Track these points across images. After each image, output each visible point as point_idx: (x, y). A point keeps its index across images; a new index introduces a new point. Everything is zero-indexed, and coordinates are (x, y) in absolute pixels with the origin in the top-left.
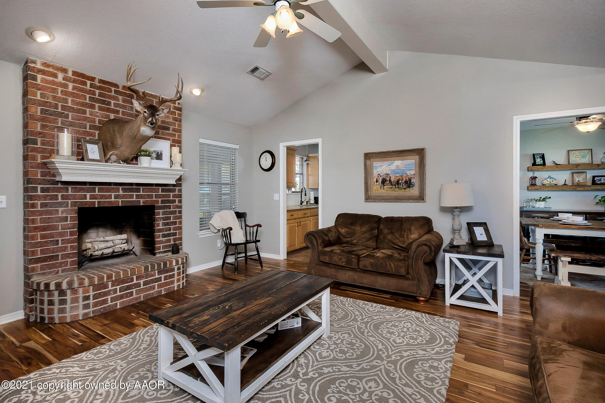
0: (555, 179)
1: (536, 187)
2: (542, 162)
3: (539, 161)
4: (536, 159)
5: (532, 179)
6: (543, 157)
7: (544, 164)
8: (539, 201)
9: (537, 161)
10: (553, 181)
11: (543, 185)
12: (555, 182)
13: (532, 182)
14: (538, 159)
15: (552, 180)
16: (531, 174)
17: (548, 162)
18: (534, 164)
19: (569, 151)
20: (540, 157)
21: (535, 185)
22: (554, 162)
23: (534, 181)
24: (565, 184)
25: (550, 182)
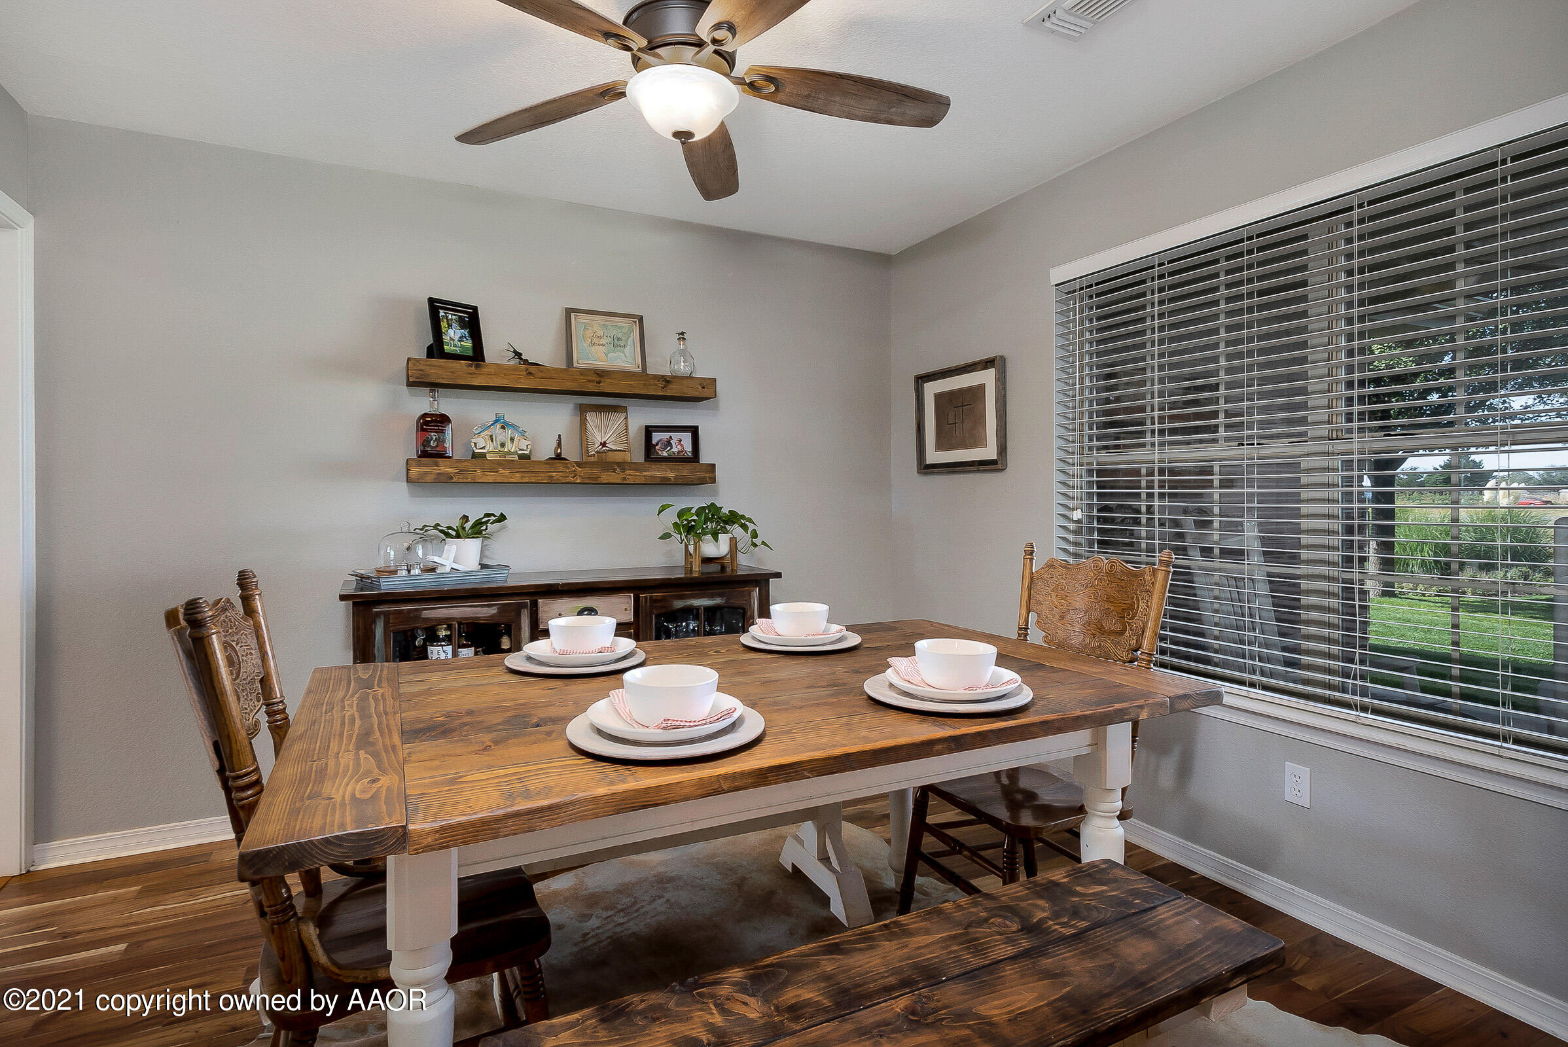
0: (523, 433)
1: (444, 467)
2: (468, 343)
3: (454, 337)
4: (444, 325)
5: (426, 423)
6: (471, 320)
7: (477, 355)
8: (458, 536)
9: (446, 339)
10: (512, 439)
11: (474, 456)
12: (520, 445)
13: (426, 442)
14: (450, 326)
15: (509, 432)
16: (422, 404)
17: (495, 348)
18: (436, 350)
19: (569, 312)
20: (461, 320)
21: (442, 455)
22: (515, 352)
23: (434, 435)
24: (558, 457)
25: (503, 445)
